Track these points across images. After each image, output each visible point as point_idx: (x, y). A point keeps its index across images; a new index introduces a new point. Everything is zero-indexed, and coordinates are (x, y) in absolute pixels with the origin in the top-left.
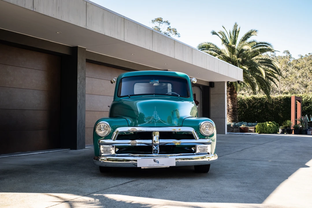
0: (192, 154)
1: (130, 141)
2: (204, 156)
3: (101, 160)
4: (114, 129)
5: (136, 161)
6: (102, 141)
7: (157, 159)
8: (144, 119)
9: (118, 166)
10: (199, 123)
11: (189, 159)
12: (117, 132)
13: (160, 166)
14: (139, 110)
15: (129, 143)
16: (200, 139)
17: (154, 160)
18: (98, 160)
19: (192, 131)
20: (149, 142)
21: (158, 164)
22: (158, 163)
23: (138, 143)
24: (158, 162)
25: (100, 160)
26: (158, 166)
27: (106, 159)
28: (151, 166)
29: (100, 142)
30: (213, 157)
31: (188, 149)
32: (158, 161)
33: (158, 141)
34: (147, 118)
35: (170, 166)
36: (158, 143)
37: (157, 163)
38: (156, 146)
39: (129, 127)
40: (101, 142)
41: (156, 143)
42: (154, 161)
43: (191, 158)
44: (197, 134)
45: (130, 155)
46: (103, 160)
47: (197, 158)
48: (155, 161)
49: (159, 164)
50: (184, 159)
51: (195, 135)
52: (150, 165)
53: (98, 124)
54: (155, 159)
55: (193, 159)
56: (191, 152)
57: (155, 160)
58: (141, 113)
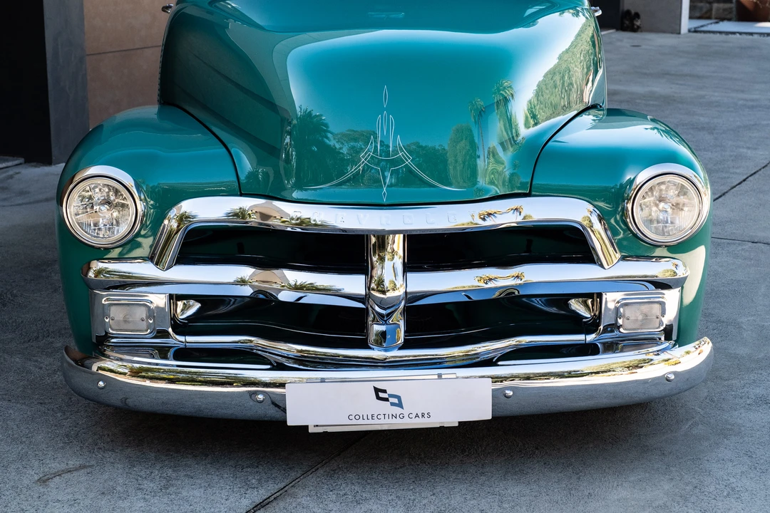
0: (579, 338)
1: (246, 272)
2: (644, 357)
3: (100, 368)
4: (164, 199)
5: (282, 385)
6: (101, 265)
7: (391, 388)
9: (188, 409)
11: (561, 375)
12: (183, 218)
13: (406, 420)
14: (299, 96)
15: (242, 282)
16: (623, 258)
17: (377, 390)
18: (82, 362)
20: (353, 284)
21: (397, 410)
22: (400, 405)
23: (297, 288)
24: (396, 401)
25: (94, 368)
26: (398, 421)
27: (126, 371)
28: (361, 422)
29: (91, 274)
30: (688, 353)
31: (554, 310)
32: (399, 398)
33: (400, 281)
35: (459, 422)
36: (400, 292)
37: (393, 404)
38: (389, 308)
39: (241, 195)
40: (99, 272)
41: (389, 294)
42: (378, 398)
43: (570, 372)
44: (610, 229)
46: (111, 371)
47: (603, 369)
48: (381, 395)
49: (406, 411)
50: (528, 378)
51: (599, 237)
52: (357, 417)
53: (77, 179)
54: (380, 386)
55: (582, 375)
57: (384, 391)
58: (308, 115)
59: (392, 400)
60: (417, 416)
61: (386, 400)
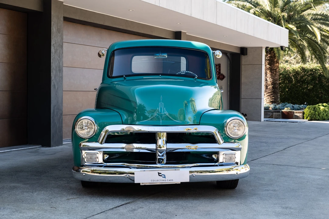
0: (214, 164)
1: (124, 145)
2: (231, 167)
3: (83, 171)
4: (102, 127)
5: (133, 174)
6: (84, 144)
7: (163, 172)
8: (145, 113)
9: (107, 181)
10: (224, 120)
11: (209, 172)
12: (107, 131)
13: (166, 181)
14: (138, 101)
15: (123, 148)
16: (224, 142)
17: (159, 173)
18: (78, 171)
19: (213, 131)
20: (152, 146)
21: (164, 179)
22: (165, 177)
23: (137, 148)
24: (164, 176)
25: (81, 171)
26: (164, 182)
27: (90, 171)
28: (154, 182)
29: (82, 146)
30: (243, 168)
31: (208, 157)
32: (164, 175)
33: (165, 146)
34: (150, 111)
35: (181, 182)
36: (165, 148)
37: (163, 177)
38: (162, 152)
39: (123, 124)
40: (83, 146)
41: (162, 148)
42: (159, 175)
43: (212, 171)
44: (221, 136)
45: (125, 164)
46: (86, 171)
47: (221, 170)
48: (160, 174)
49: (166, 179)
50: (201, 172)
51: (218, 137)
52: (153, 181)
53: (78, 120)
54: (160, 172)
55: (215, 172)
56: (213, 161)
57: (161, 174)
58: (140, 105)
59: (163, 176)
60: (169, 180)
61: (161, 176)
